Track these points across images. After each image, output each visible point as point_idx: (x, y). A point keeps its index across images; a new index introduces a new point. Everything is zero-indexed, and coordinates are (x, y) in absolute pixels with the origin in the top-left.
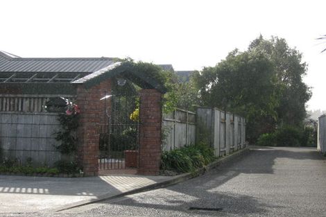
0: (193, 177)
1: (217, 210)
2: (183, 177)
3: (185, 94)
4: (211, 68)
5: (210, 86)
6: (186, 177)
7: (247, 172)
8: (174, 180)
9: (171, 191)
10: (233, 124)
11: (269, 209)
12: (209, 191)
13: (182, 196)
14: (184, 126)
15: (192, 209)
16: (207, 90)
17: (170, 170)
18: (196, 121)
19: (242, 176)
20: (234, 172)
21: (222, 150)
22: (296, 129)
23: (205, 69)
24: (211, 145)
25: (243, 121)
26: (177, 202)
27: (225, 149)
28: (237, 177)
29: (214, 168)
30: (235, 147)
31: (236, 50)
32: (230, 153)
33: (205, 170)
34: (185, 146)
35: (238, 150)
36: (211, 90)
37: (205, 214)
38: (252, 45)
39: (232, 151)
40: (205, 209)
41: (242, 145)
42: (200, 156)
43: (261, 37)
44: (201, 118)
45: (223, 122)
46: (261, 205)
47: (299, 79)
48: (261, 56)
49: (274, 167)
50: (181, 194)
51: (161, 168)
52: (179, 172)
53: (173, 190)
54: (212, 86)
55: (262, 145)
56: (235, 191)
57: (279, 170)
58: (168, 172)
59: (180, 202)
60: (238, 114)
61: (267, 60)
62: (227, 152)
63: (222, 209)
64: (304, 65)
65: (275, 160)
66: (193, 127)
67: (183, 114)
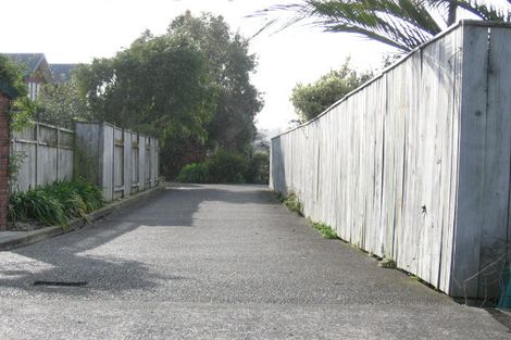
0: (61, 232)
1: (78, 284)
2: (45, 233)
3: (63, 100)
4: (105, 60)
5: (103, 88)
6: (50, 232)
7: (151, 223)
8: (29, 238)
9: (16, 256)
10: (136, 147)
11: (162, 282)
12: (79, 254)
13: (30, 264)
14: (53, 151)
15: (37, 283)
16: (98, 94)
17: (26, 222)
18: (75, 144)
19: (143, 230)
20: (130, 224)
21: (116, 189)
22: (239, 157)
23: (96, 61)
24: (99, 181)
25: (154, 143)
26: (18, 273)
27: (123, 188)
28: (134, 232)
29: (102, 217)
30: (141, 185)
31: (148, 32)
32: (131, 194)
33: (85, 220)
34: (55, 183)
35: (145, 190)
36: (105, 96)
37: (55, 291)
38: (173, 25)
39: (134, 191)
40: (58, 284)
41: (152, 181)
42: (77, 199)
43: (188, 12)
44: (82, 138)
45: (120, 145)
46: (151, 276)
47: (245, 79)
48: (184, 42)
49: (195, 215)
50: (30, 260)
51: (9, 218)
52: (40, 226)
53: (21, 253)
54: (107, 88)
55: (186, 181)
56: (121, 255)
57: (202, 221)
58: (21, 224)
59: (23, 272)
60: (146, 134)
61: (192, 48)
62: (127, 192)
63: (86, 283)
64: (253, 57)
65: (201, 205)
66: (69, 154)
67: (52, 133)
